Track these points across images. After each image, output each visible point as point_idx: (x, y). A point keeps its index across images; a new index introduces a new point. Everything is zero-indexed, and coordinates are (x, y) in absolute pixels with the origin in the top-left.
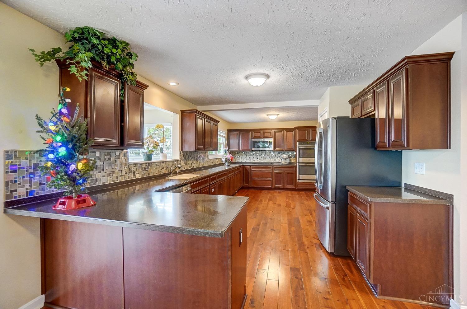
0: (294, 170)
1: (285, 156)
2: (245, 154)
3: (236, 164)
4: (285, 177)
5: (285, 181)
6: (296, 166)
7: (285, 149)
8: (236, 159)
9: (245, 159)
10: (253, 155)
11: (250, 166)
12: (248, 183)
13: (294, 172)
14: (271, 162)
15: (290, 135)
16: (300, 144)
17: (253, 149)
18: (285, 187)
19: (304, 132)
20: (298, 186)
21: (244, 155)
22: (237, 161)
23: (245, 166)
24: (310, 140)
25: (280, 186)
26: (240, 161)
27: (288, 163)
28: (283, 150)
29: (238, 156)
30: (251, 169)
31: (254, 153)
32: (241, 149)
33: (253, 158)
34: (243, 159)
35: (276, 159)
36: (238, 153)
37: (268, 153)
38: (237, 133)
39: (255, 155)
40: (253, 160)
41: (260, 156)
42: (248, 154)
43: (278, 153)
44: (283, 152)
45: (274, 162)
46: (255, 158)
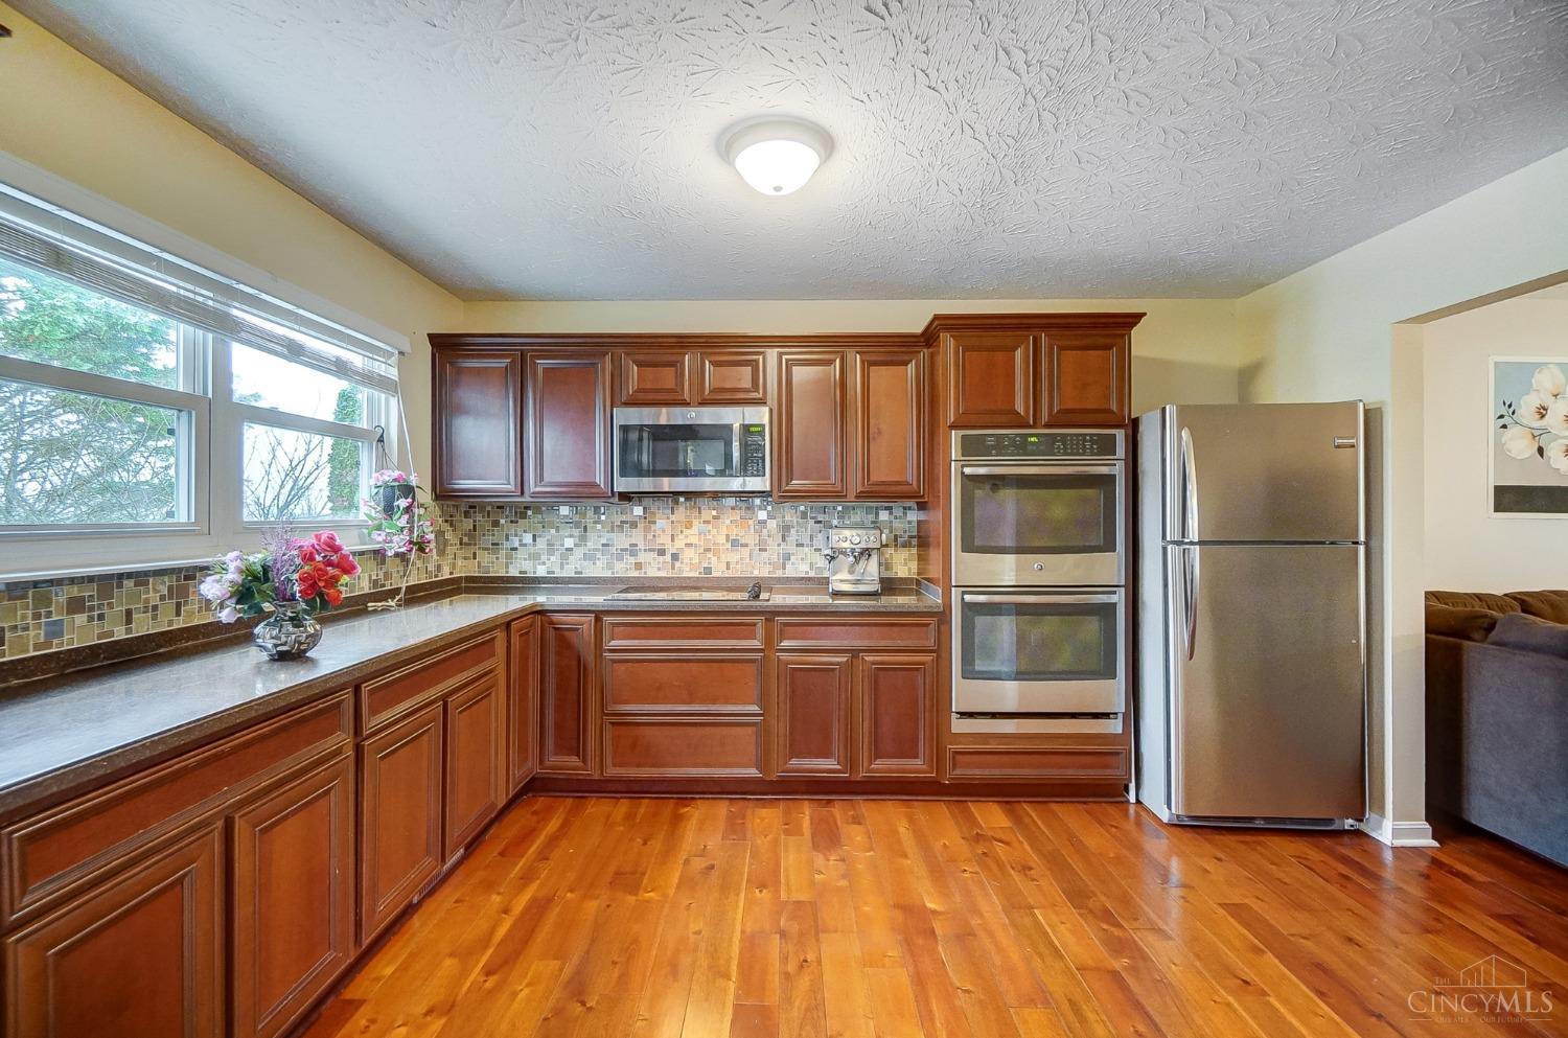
0: (931, 643)
1: (849, 538)
2: (575, 518)
3: (506, 591)
4: (863, 692)
5: (864, 728)
6: (943, 616)
7: (855, 484)
8: (509, 557)
9: (579, 553)
10: (634, 525)
11: (599, 615)
12: (577, 749)
13: (927, 658)
14: (756, 573)
15: (895, 385)
16: (970, 448)
17: (622, 484)
18: (862, 775)
19: (1000, 356)
20: (954, 766)
21: (566, 531)
22: (514, 572)
23: (557, 617)
24: (1045, 417)
25: (827, 765)
26: (541, 572)
27: (876, 587)
28: (838, 496)
29: (528, 539)
30: (607, 636)
31: (638, 511)
32: (532, 486)
33: (633, 550)
34: (557, 553)
35: (787, 557)
36: (524, 516)
37: (738, 512)
38: (504, 365)
39: (647, 530)
40: (632, 560)
41: (681, 537)
42: (595, 522)
43: (802, 512)
44: (840, 508)
45: (779, 573)
46: (645, 550)
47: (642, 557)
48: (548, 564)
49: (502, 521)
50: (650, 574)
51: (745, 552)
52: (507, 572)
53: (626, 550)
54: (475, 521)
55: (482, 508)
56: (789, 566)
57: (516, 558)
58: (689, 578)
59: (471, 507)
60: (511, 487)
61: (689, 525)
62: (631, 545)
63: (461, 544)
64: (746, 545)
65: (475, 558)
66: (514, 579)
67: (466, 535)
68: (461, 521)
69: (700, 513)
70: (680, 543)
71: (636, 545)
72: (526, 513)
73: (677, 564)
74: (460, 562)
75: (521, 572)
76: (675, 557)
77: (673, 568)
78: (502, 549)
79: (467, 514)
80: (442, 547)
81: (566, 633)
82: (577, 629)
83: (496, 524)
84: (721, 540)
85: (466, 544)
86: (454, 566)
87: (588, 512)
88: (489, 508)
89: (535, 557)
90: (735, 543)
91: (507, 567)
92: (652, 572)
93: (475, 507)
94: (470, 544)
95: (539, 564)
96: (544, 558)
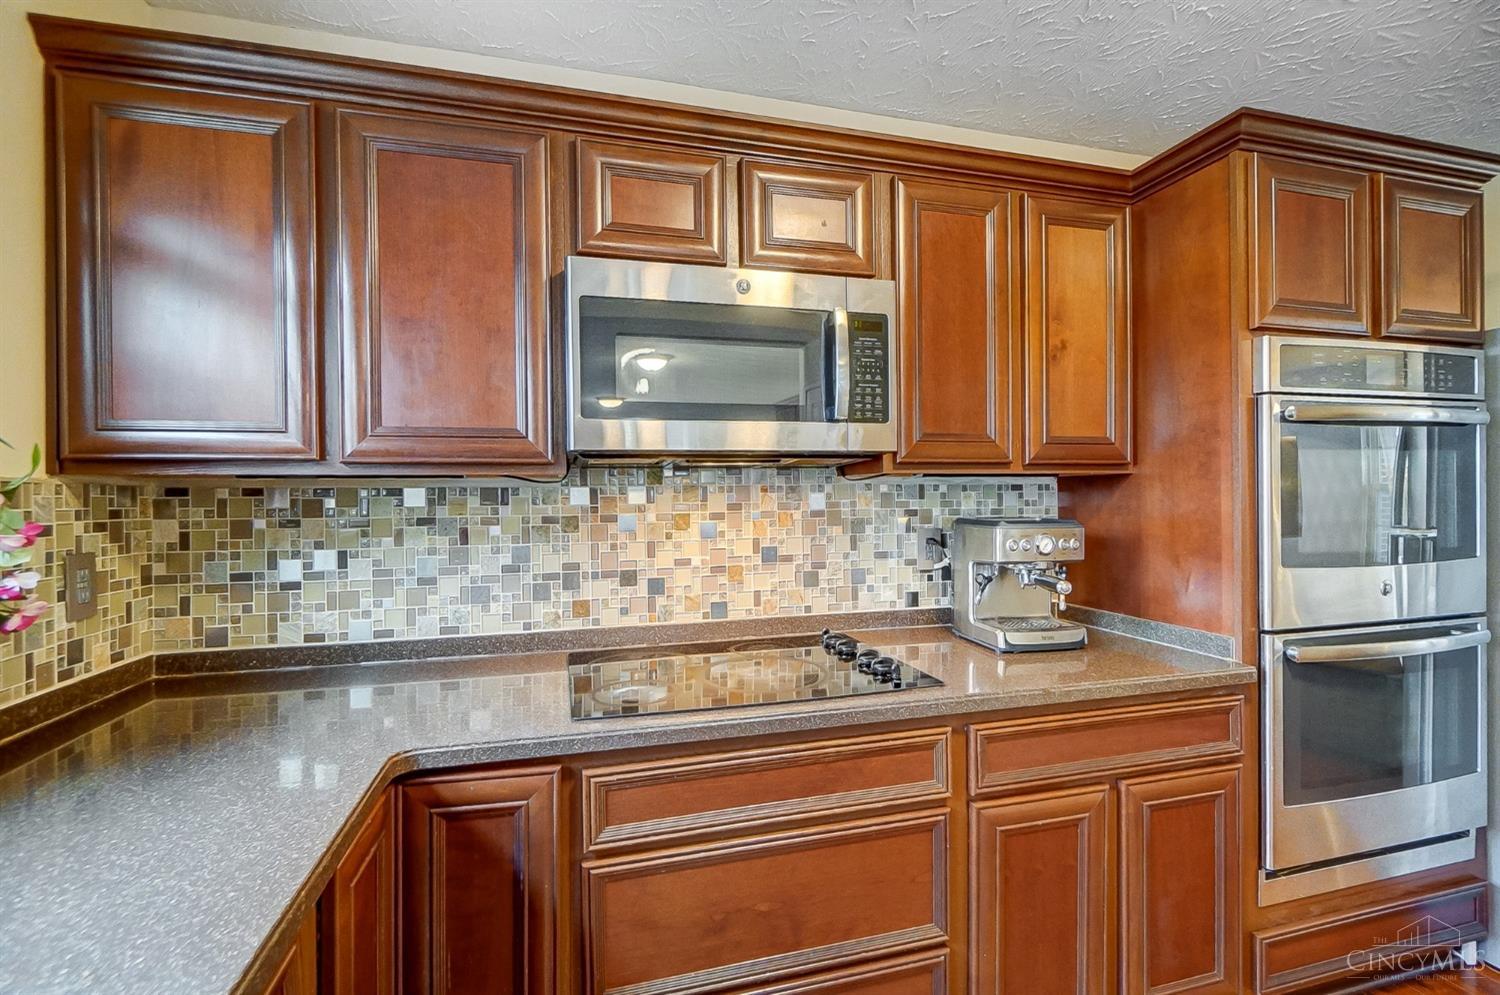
0: (1234, 744)
2: (442, 513)
6: (1250, 691)
8: (276, 604)
9: (450, 586)
10: (571, 524)
11: (571, 766)
21: (419, 541)
22: (290, 637)
23: (455, 784)
26: (360, 632)
27: (1081, 635)
28: (999, 463)
29: (325, 560)
30: (589, 809)
31: (579, 496)
32: (348, 437)
33: (570, 577)
34: (400, 592)
35: (858, 577)
36: (314, 509)
37: (774, 495)
38: (270, 131)
39: (596, 535)
40: (566, 597)
41: (669, 545)
42: (486, 522)
43: (884, 495)
44: (943, 488)
45: (846, 608)
46: (595, 576)
47: (589, 590)
48: (378, 614)
49: (260, 524)
50: (605, 624)
51: (786, 572)
52: (273, 639)
53: (553, 576)
54: (183, 525)
55: (204, 492)
56: (863, 594)
57: (296, 606)
58: (685, 627)
59: (170, 492)
60: (292, 439)
61: (682, 522)
62: (566, 566)
63: (146, 579)
64: (788, 559)
65: (185, 610)
66: (292, 655)
67: (159, 558)
68: (145, 526)
69: (705, 499)
70: (665, 558)
71: (577, 566)
72: (321, 503)
73: (660, 601)
74: (141, 626)
75: (307, 638)
76: (656, 587)
77: (651, 607)
78: (259, 587)
79: (161, 510)
80: (84, 596)
81: (482, 825)
82: (512, 811)
83: (242, 530)
84: (744, 549)
85: (161, 580)
86: (125, 637)
87: (470, 499)
88: (224, 494)
89: (343, 601)
90: (770, 556)
91: (273, 627)
92: (610, 619)
93: (183, 492)
94: (171, 580)
95: (356, 616)
96: (366, 602)
